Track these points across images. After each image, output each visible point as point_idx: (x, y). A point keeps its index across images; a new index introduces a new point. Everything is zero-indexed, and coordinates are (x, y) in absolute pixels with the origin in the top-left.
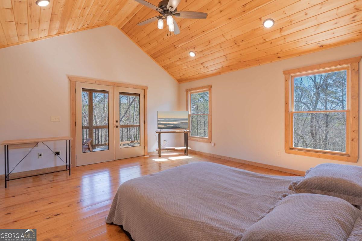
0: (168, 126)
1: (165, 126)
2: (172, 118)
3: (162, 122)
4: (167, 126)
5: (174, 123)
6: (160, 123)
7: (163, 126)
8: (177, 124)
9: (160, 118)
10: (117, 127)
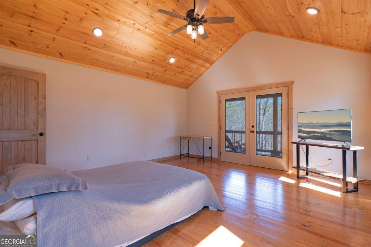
0: (312, 135)
1: (308, 135)
2: (318, 123)
3: (303, 129)
4: (310, 135)
5: (323, 130)
6: (302, 130)
7: (305, 135)
8: (327, 132)
9: (300, 123)
10: (253, 132)
